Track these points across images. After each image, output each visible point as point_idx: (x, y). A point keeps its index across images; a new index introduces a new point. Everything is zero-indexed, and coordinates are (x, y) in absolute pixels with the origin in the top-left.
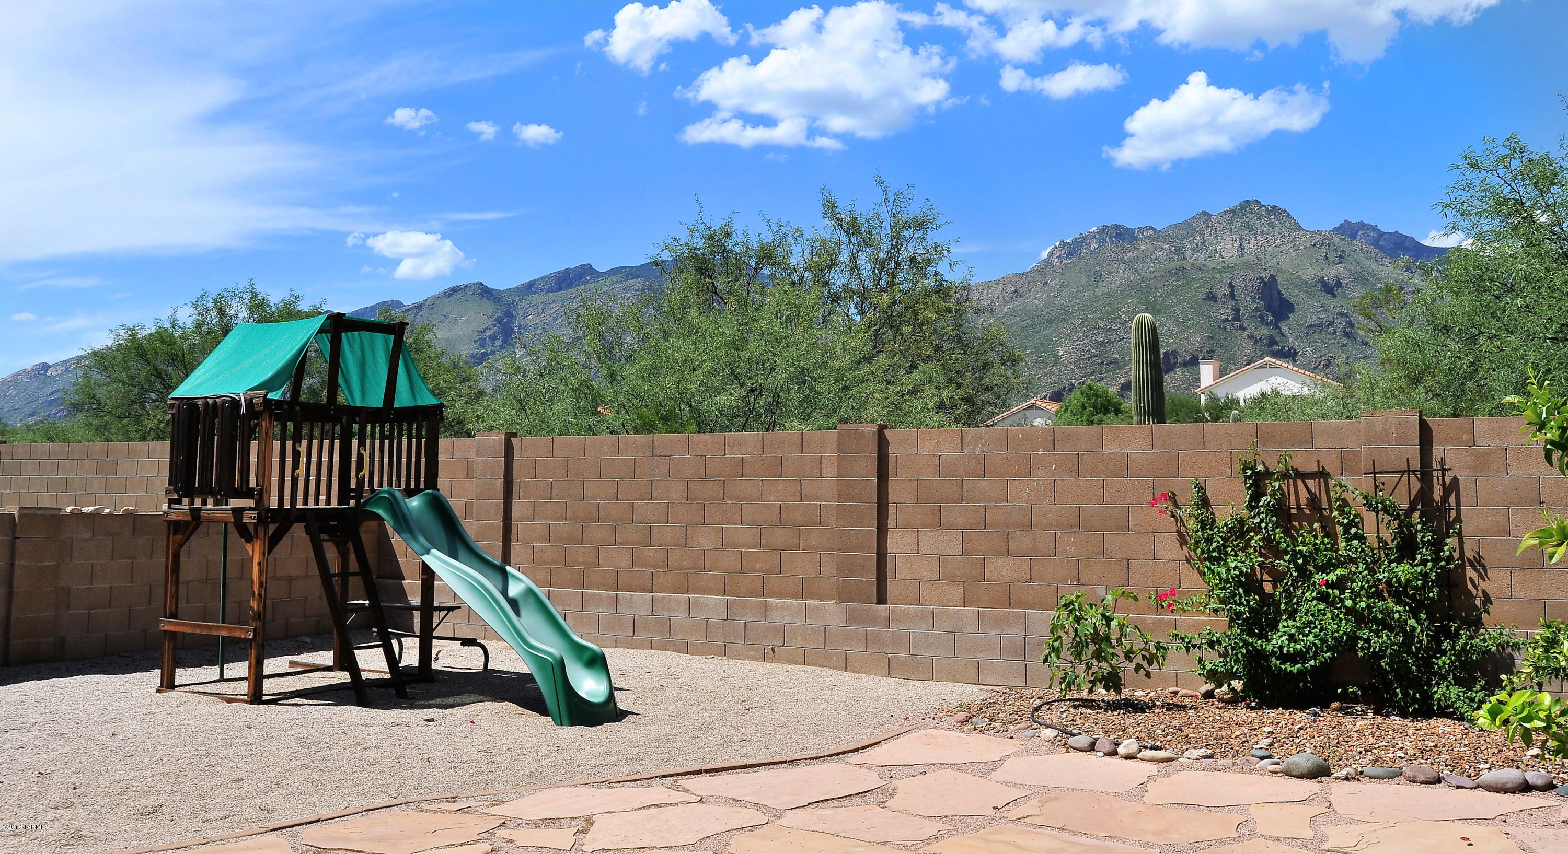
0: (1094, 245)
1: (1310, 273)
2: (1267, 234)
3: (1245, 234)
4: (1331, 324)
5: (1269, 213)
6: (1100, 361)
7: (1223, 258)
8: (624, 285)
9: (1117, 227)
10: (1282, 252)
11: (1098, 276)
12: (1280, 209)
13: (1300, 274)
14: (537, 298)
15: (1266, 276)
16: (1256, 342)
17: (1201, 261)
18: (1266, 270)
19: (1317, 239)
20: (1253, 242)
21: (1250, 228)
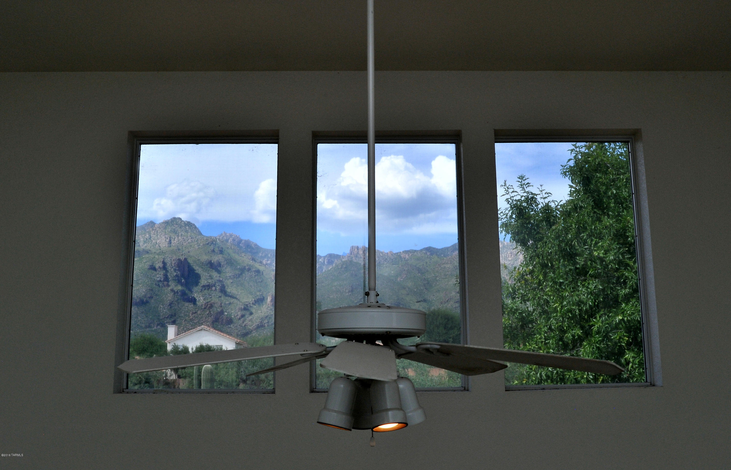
1: (205, 258)
2: (184, 236)
3: (173, 236)
4: (214, 285)
5: (185, 225)
7: (160, 247)
10: (191, 246)
12: (191, 223)
13: (199, 258)
15: (182, 258)
16: (175, 293)
17: (148, 248)
18: (182, 255)
19: (210, 240)
20: (176, 239)
21: (175, 232)
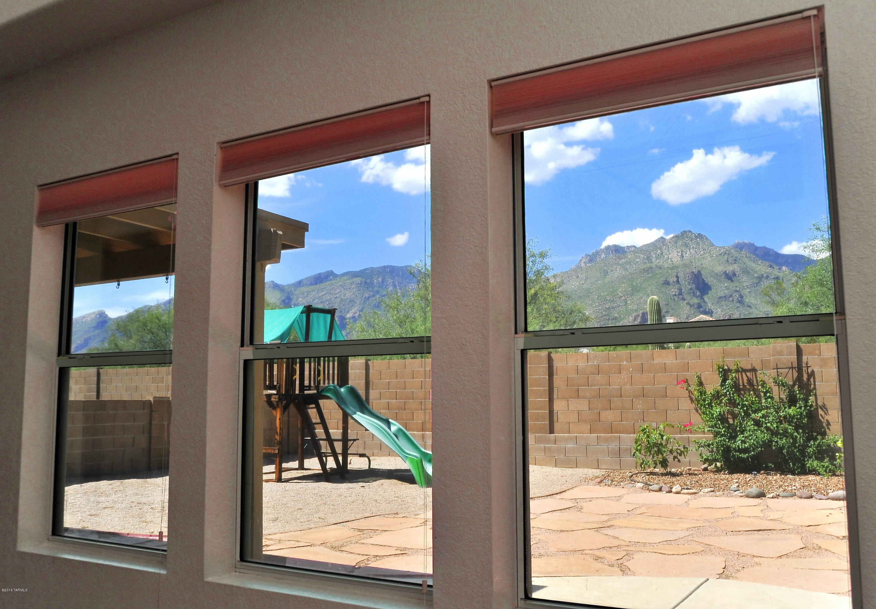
0: (603, 256)
1: (719, 269)
2: (696, 248)
3: (684, 248)
4: (731, 296)
5: (696, 237)
6: (607, 318)
7: (672, 262)
8: (351, 281)
9: (615, 246)
10: (704, 258)
11: (606, 273)
12: (702, 235)
13: (713, 269)
14: (304, 289)
15: (695, 271)
16: (691, 307)
17: (661, 263)
18: (695, 268)
19: (722, 250)
20: (688, 253)
21: (686, 245)
